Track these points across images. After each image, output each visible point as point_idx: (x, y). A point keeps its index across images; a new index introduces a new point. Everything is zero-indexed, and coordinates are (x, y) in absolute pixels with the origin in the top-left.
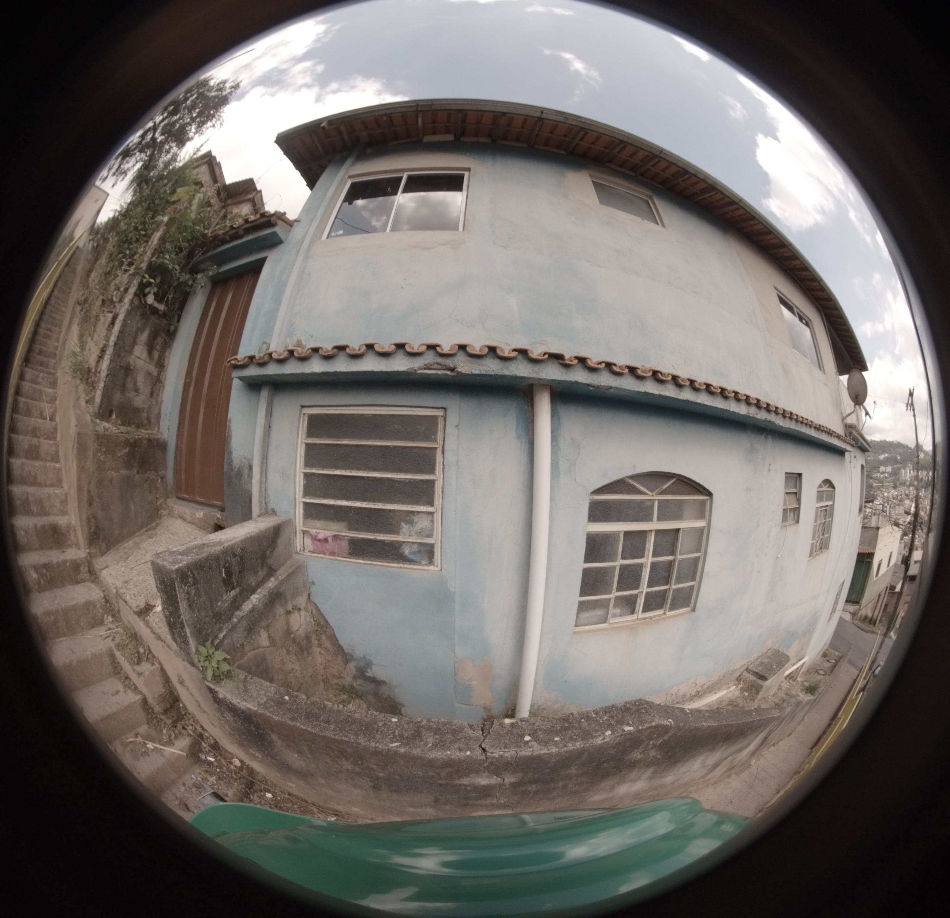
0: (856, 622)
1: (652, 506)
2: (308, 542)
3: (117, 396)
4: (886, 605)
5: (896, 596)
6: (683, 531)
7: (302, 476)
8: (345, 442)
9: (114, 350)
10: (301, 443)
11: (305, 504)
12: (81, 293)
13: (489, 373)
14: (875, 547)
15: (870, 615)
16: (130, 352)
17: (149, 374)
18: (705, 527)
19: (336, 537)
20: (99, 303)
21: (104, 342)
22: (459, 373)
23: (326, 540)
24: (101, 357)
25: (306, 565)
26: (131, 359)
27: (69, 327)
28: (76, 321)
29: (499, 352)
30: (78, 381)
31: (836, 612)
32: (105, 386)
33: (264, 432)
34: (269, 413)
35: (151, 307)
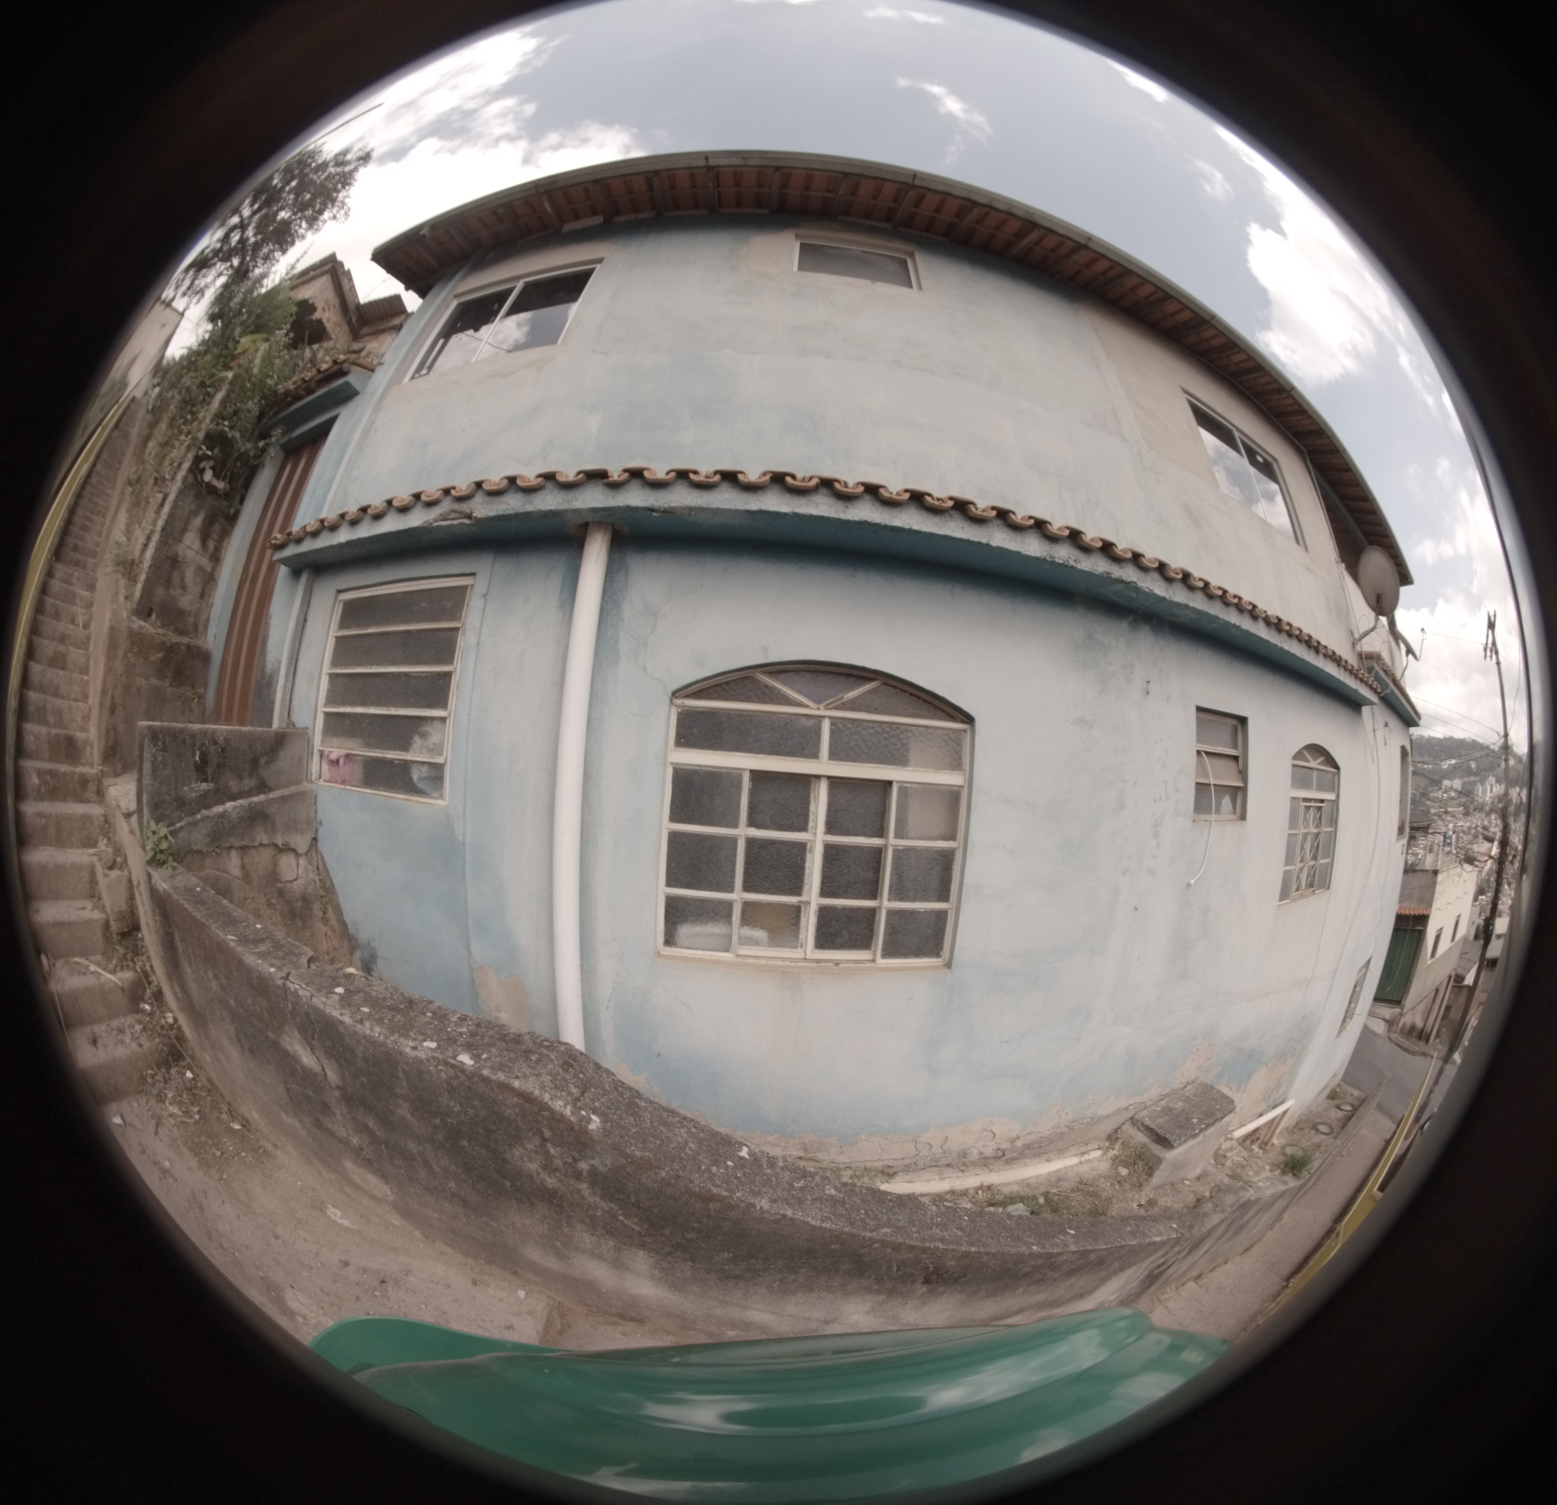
0: (1394, 1036)
1: (817, 730)
3: (160, 593)
4: (1449, 1007)
5: (1464, 994)
6: (901, 788)
7: (327, 679)
9: (161, 536)
10: (332, 636)
11: (326, 715)
12: (133, 470)
13: (508, 512)
14: (1430, 904)
15: (1419, 1024)
16: (180, 540)
17: (200, 568)
18: (962, 787)
19: (348, 756)
20: (152, 481)
21: (151, 527)
22: (476, 518)
23: (338, 762)
24: (146, 545)
25: (316, 797)
26: (180, 549)
27: (116, 515)
28: (125, 506)
29: (519, 482)
30: (120, 576)
31: (1355, 1016)
32: (147, 578)
33: (297, 625)
34: (307, 603)
35: (209, 485)
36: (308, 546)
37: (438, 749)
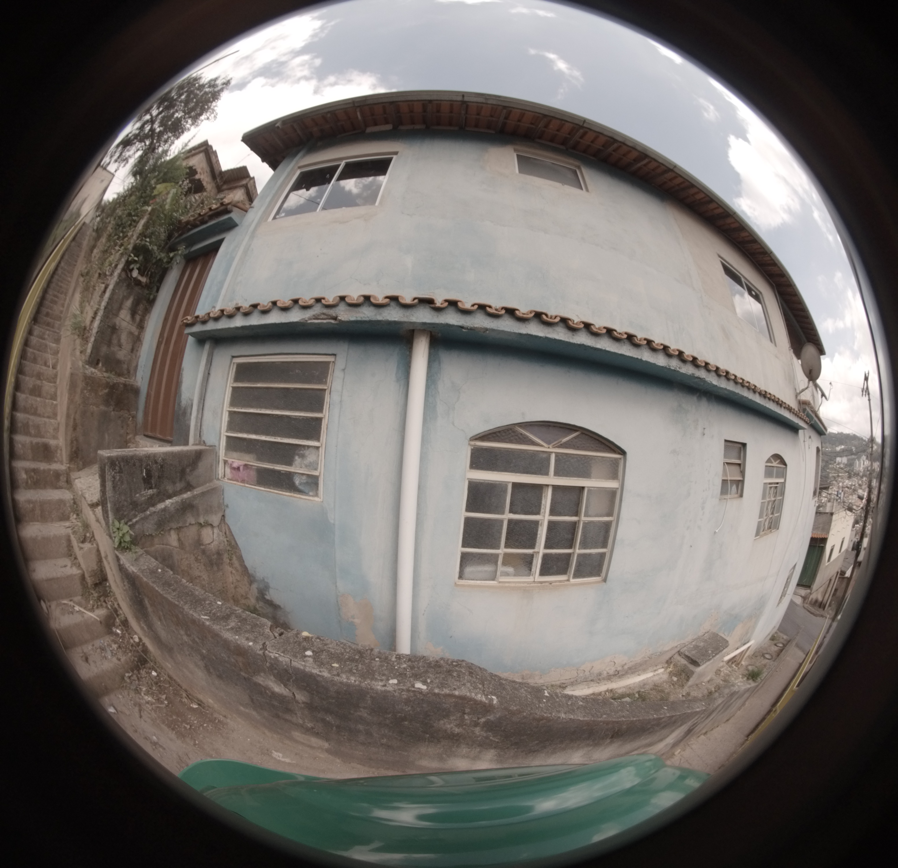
0: (806, 606)
1: (548, 460)
2: (228, 470)
3: (104, 349)
4: (836, 590)
5: (845, 581)
6: (588, 491)
7: (227, 413)
8: (259, 385)
9: (104, 312)
10: (230, 386)
11: (228, 437)
12: (84, 267)
13: (364, 319)
14: (828, 532)
15: (820, 599)
16: (117, 315)
17: (131, 333)
18: (618, 488)
19: (246, 466)
20: (97, 275)
21: (97, 306)
22: (340, 320)
23: (238, 469)
24: (94, 318)
25: (223, 490)
26: (117, 321)
27: (73, 295)
28: (79, 290)
29: (372, 300)
30: (76, 337)
31: (787, 595)
32: (95, 340)
33: (204, 377)
34: (210, 362)
35: (135, 279)
36: (211, 326)
37: (314, 466)
